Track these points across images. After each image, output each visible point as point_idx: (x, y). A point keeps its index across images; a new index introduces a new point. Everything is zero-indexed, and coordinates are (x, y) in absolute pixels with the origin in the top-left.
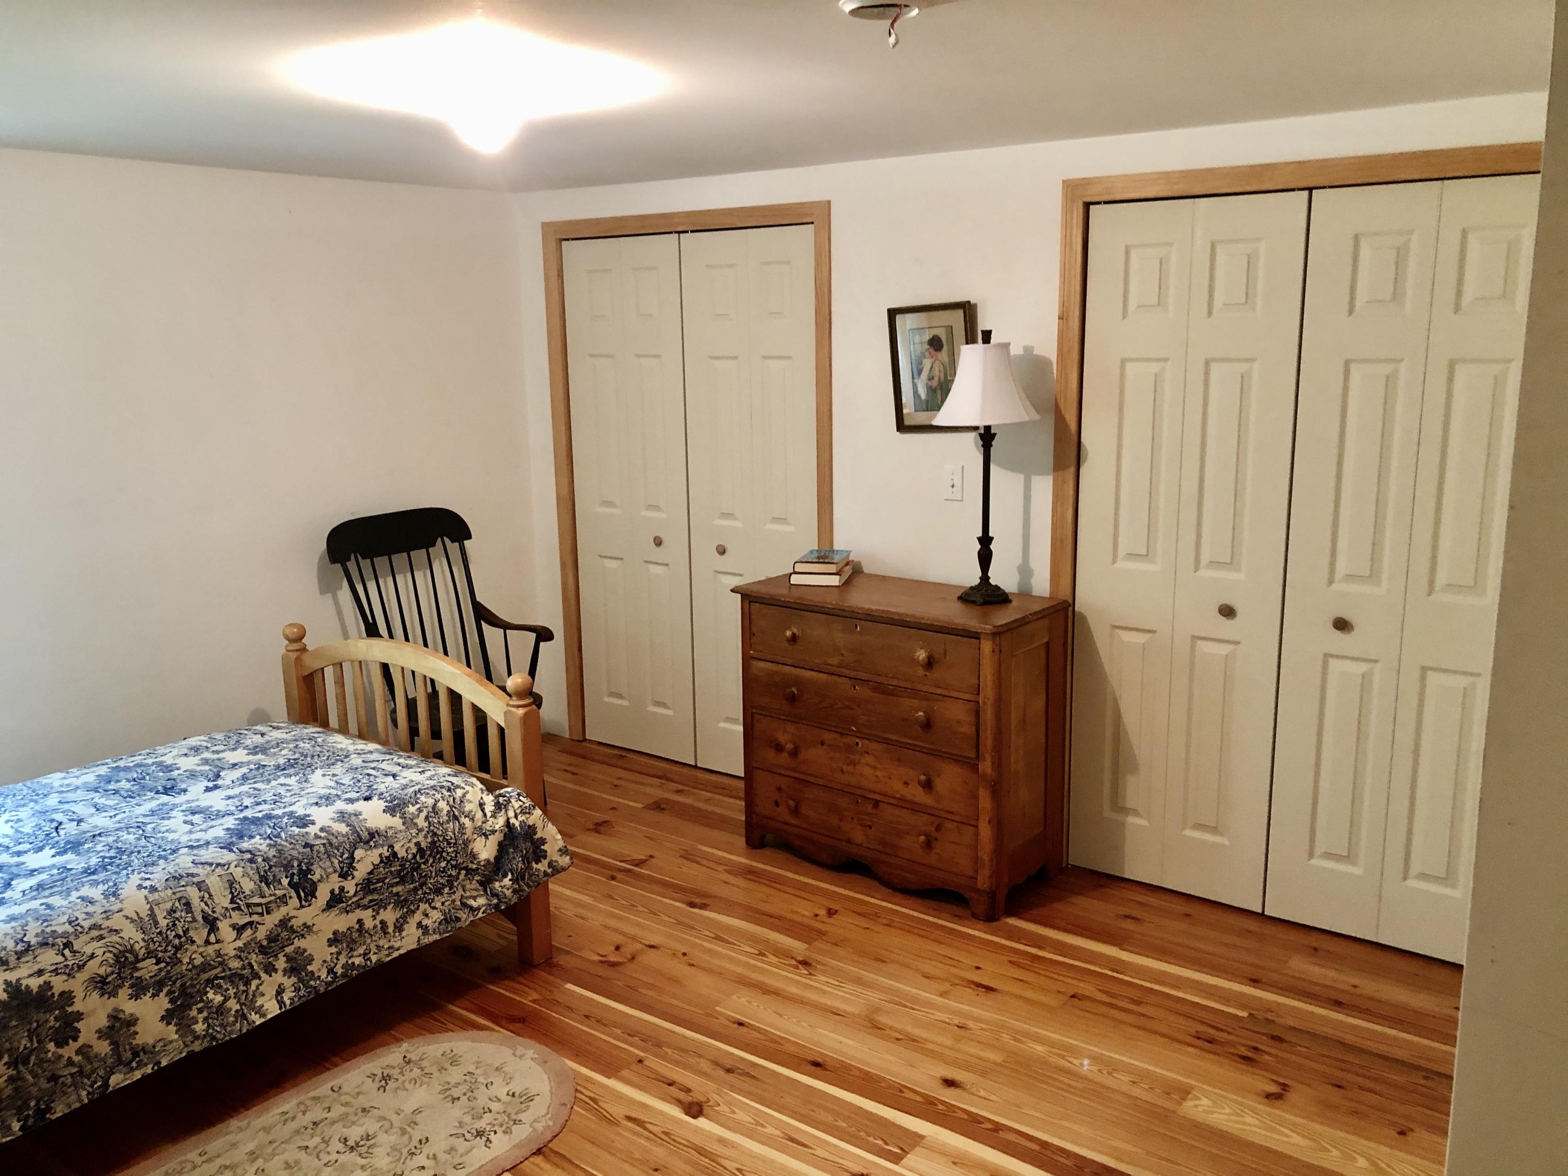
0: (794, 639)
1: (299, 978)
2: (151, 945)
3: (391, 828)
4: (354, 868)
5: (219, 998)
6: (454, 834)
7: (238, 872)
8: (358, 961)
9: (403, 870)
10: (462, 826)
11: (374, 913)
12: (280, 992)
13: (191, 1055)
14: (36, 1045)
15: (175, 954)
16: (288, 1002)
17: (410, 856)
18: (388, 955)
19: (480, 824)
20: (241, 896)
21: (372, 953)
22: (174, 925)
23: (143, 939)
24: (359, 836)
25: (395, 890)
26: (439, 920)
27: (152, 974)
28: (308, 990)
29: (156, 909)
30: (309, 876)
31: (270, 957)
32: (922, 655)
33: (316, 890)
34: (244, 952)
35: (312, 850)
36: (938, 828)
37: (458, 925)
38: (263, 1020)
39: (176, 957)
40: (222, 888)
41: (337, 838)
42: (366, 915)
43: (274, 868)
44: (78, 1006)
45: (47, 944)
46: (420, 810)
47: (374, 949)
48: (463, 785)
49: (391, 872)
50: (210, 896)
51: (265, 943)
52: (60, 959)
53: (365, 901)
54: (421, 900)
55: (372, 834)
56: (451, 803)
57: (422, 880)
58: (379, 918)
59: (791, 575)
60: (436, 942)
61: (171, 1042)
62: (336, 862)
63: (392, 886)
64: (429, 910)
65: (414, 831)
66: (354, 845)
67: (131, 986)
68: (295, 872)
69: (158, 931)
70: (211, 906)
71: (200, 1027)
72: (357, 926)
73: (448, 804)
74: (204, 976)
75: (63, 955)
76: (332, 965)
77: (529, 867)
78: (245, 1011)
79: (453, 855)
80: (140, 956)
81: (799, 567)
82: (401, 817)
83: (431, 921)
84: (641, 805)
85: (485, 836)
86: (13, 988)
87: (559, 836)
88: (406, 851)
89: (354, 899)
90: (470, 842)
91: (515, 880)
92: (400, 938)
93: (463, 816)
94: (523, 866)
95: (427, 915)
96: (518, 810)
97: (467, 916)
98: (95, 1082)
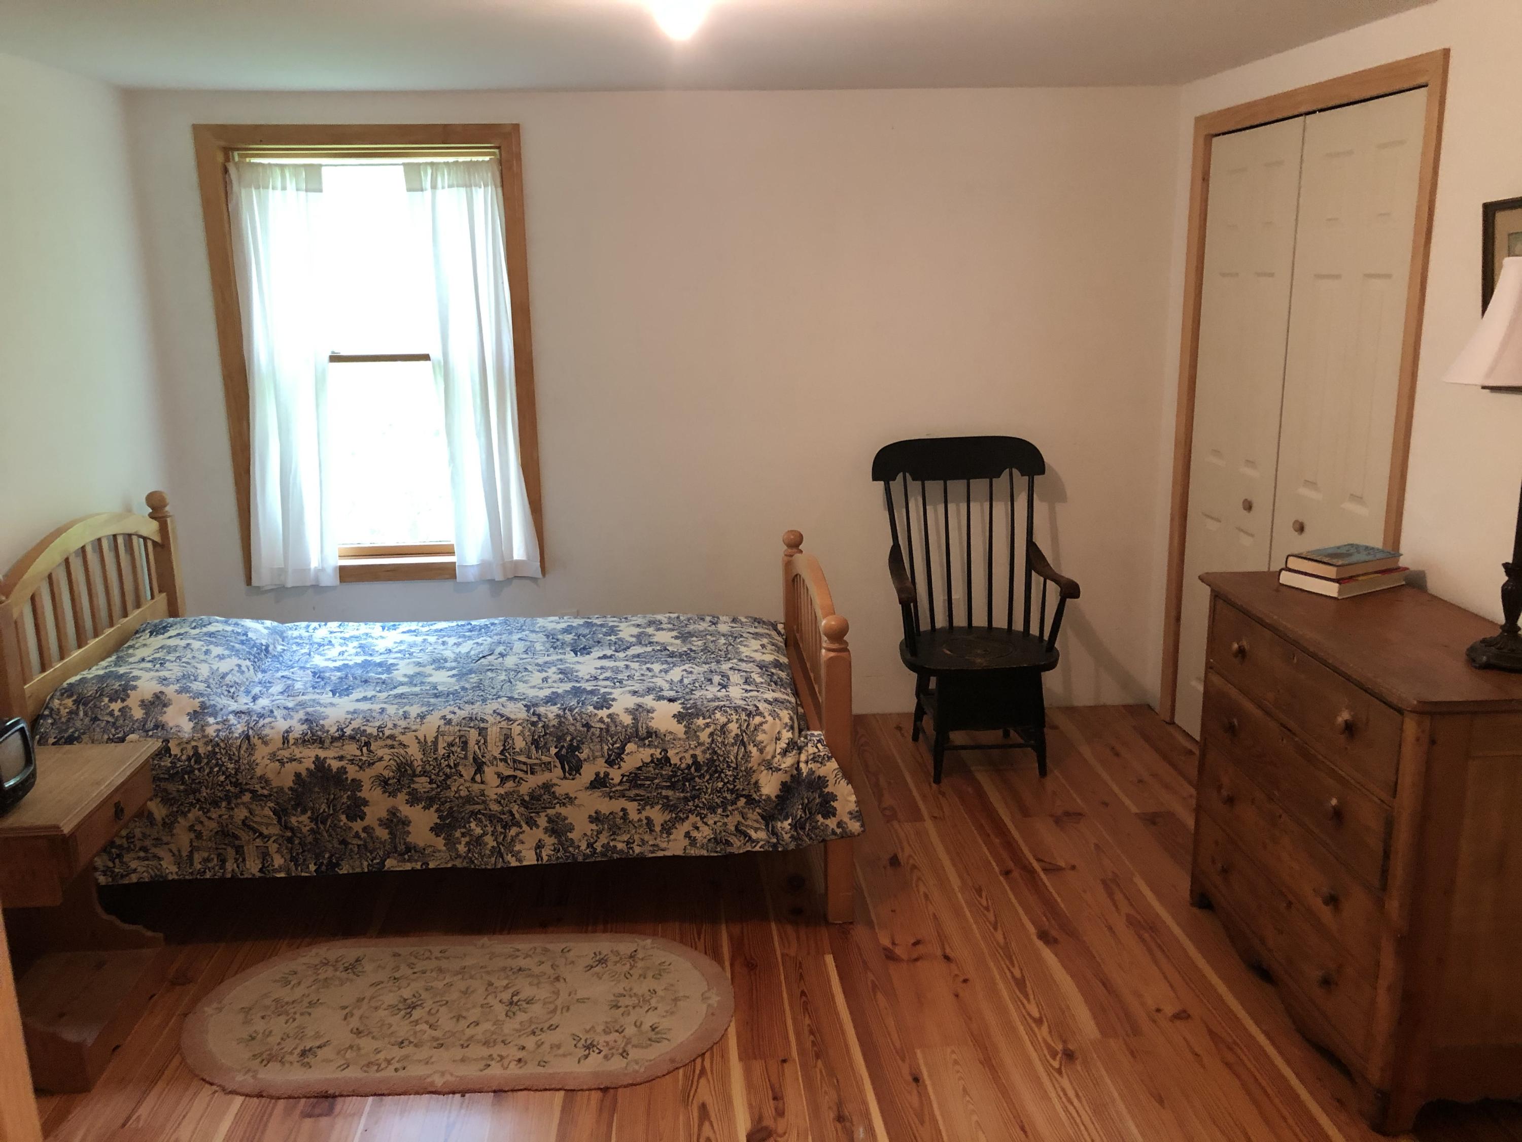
0: (1241, 652)
1: (559, 841)
2: (427, 766)
3: (671, 733)
4: (622, 759)
5: (479, 831)
6: (736, 758)
7: (516, 729)
8: (620, 846)
9: (675, 776)
10: (747, 755)
11: (639, 808)
12: (539, 846)
13: (454, 868)
14: (331, 812)
15: (445, 780)
16: (545, 858)
17: (683, 766)
18: (653, 852)
19: (769, 757)
20: (511, 751)
21: (636, 843)
22: (449, 756)
23: (422, 760)
24: (637, 731)
25: (664, 793)
26: (708, 837)
27: (426, 790)
28: (568, 854)
29: (440, 738)
30: (577, 753)
31: (532, 813)
32: (1345, 716)
33: (581, 767)
34: (504, 799)
35: (588, 731)
36: (1339, 969)
37: (729, 850)
38: (518, 864)
39: (446, 784)
40: (498, 739)
41: (616, 727)
42: (632, 807)
43: (548, 736)
44: (364, 794)
45: (354, 738)
46: (707, 725)
47: (638, 842)
48: (766, 714)
49: (662, 775)
50: (485, 742)
51: (527, 798)
52: (358, 753)
53: (628, 793)
54: (691, 811)
55: (651, 733)
56: (744, 728)
57: (694, 793)
58: (644, 814)
59: (1281, 570)
60: (702, 857)
61: (440, 851)
62: (606, 748)
63: (662, 788)
64: (700, 824)
65: (693, 744)
66: (629, 738)
67: (409, 794)
69: (435, 756)
70: (482, 751)
71: (462, 848)
72: (621, 814)
73: (740, 727)
74: (470, 808)
76: (592, 841)
77: (812, 819)
78: (503, 850)
79: (731, 779)
80: (417, 772)
81: (1293, 563)
82: (685, 726)
83: (700, 835)
84: (1137, 811)
85: (770, 771)
86: (319, 763)
87: (853, 798)
88: (681, 759)
89: (618, 788)
90: (754, 772)
91: (794, 826)
92: (666, 839)
93: (752, 744)
94: (803, 815)
95: (697, 828)
96: (811, 757)
97: (745, 845)
98: (375, 858)
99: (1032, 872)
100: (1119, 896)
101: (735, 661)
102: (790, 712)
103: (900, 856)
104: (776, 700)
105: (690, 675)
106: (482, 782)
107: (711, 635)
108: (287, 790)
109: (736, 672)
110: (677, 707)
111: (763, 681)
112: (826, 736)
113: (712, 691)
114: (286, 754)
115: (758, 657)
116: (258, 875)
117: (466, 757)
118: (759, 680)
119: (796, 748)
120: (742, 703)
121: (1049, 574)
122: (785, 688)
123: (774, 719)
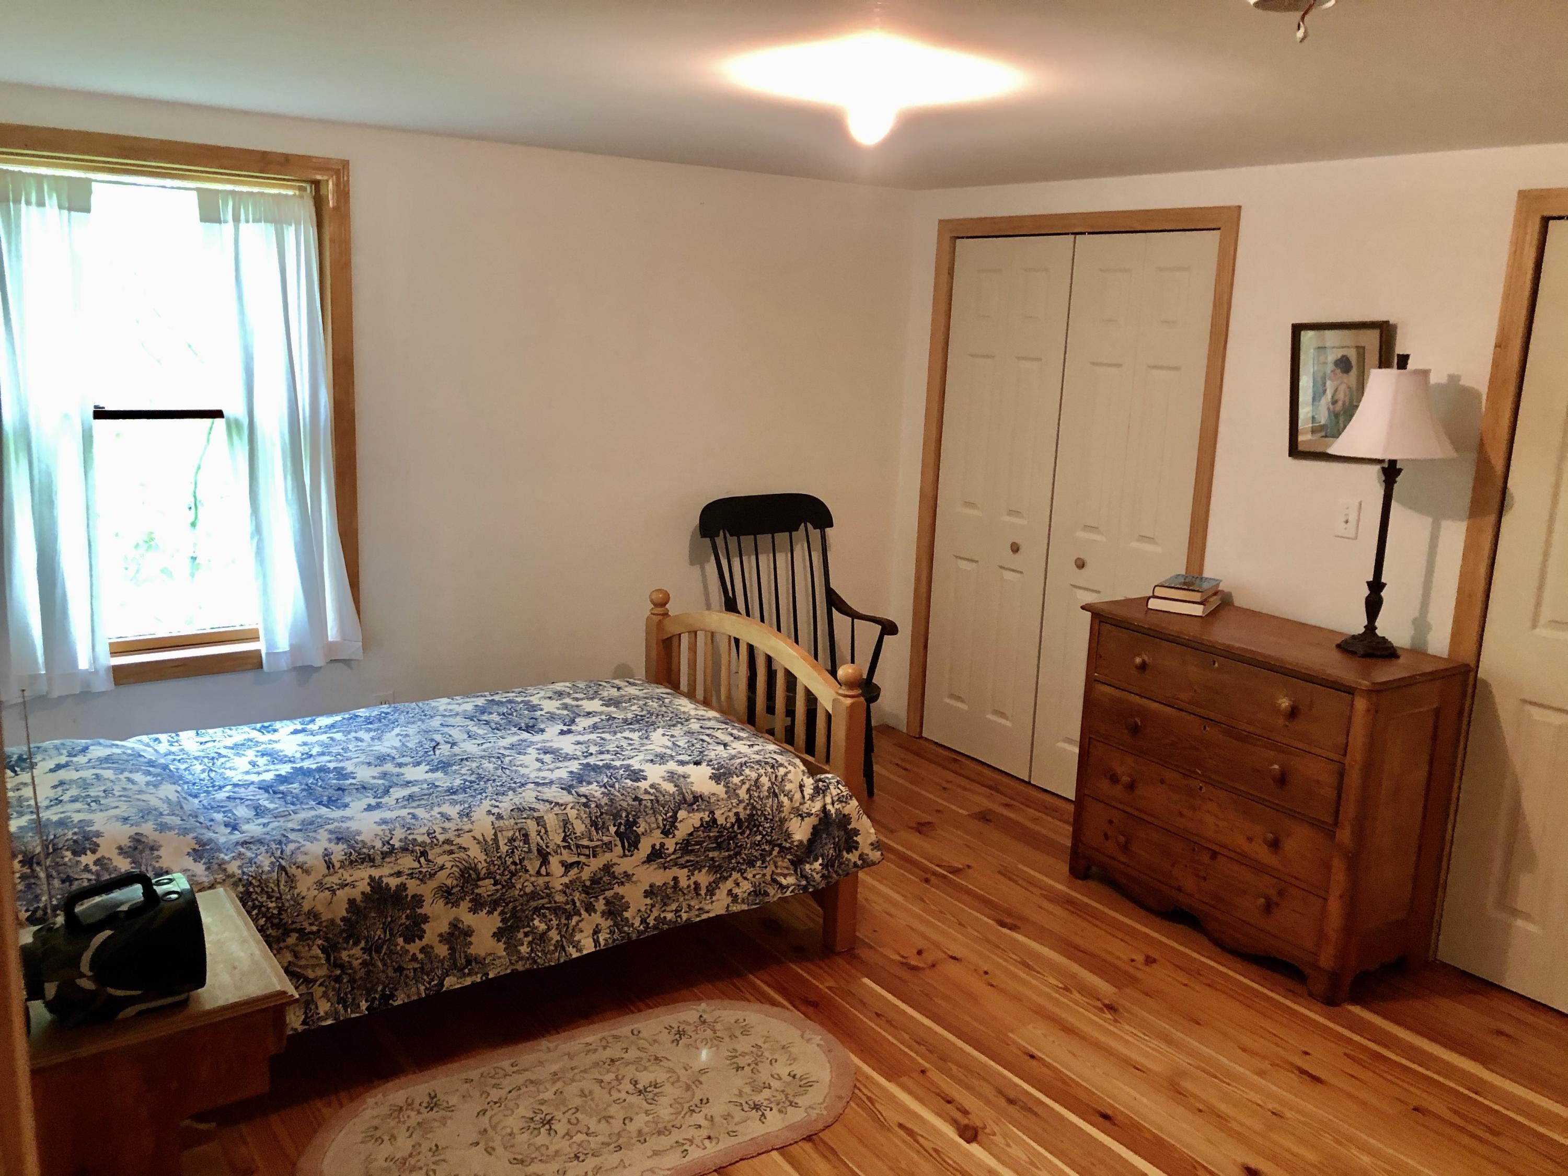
0: (1143, 667)
1: (615, 922)
2: (492, 867)
3: (714, 794)
4: (676, 828)
5: (543, 927)
6: (772, 811)
7: (572, 814)
8: (670, 916)
9: (721, 836)
10: (780, 805)
11: (689, 874)
12: (596, 932)
13: (515, 973)
14: (388, 937)
15: (510, 879)
16: (602, 943)
17: (728, 825)
18: (698, 916)
19: (797, 804)
20: (573, 836)
21: (683, 911)
22: (513, 852)
23: (485, 860)
24: (684, 797)
25: (711, 855)
26: (749, 891)
27: (489, 893)
28: (622, 935)
29: (499, 835)
31: (591, 898)
32: (1285, 703)
34: (569, 888)
35: (640, 804)
36: (1281, 893)
37: (767, 899)
38: (578, 955)
39: (511, 882)
40: (557, 827)
41: (664, 796)
42: (682, 874)
43: (604, 815)
44: (426, 909)
45: (407, 850)
46: (743, 782)
47: (685, 908)
48: (786, 764)
49: (710, 837)
50: (546, 831)
51: (588, 883)
52: (416, 865)
53: (682, 861)
54: (733, 869)
55: (697, 798)
56: (773, 780)
57: (737, 850)
58: (693, 879)
59: (1149, 598)
60: (743, 911)
61: (500, 958)
62: (660, 818)
63: (709, 851)
64: (740, 879)
65: (735, 801)
66: (679, 806)
67: (471, 901)
68: (623, 822)
69: (498, 855)
71: (524, 949)
72: (672, 883)
73: (770, 780)
74: (533, 904)
75: (419, 862)
76: (646, 915)
77: (840, 856)
78: (565, 943)
79: (769, 831)
80: (482, 875)
81: (1160, 592)
82: (724, 786)
83: (741, 891)
84: (967, 813)
85: (801, 818)
86: (376, 884)
87: (873, 830)
88: (726, 819)
89: (673, 857)
90: (785, 821)
91: (824, 866)
92: (711, 901)
93: (782, 795)
94: (833, 854)
95: (738, 884)
96: (835, 798)
97: (776, 893)
98: (433, 980)
100: (1022, 882)
106: (548, 874)
108: (338, 921)
110: (707, 769)
113: (719, 750)
114: (335, 879)
116: (301, 1028)
117: (530, 851)
119: (820, 792)
120: (758, 757)
123: (794, 769)
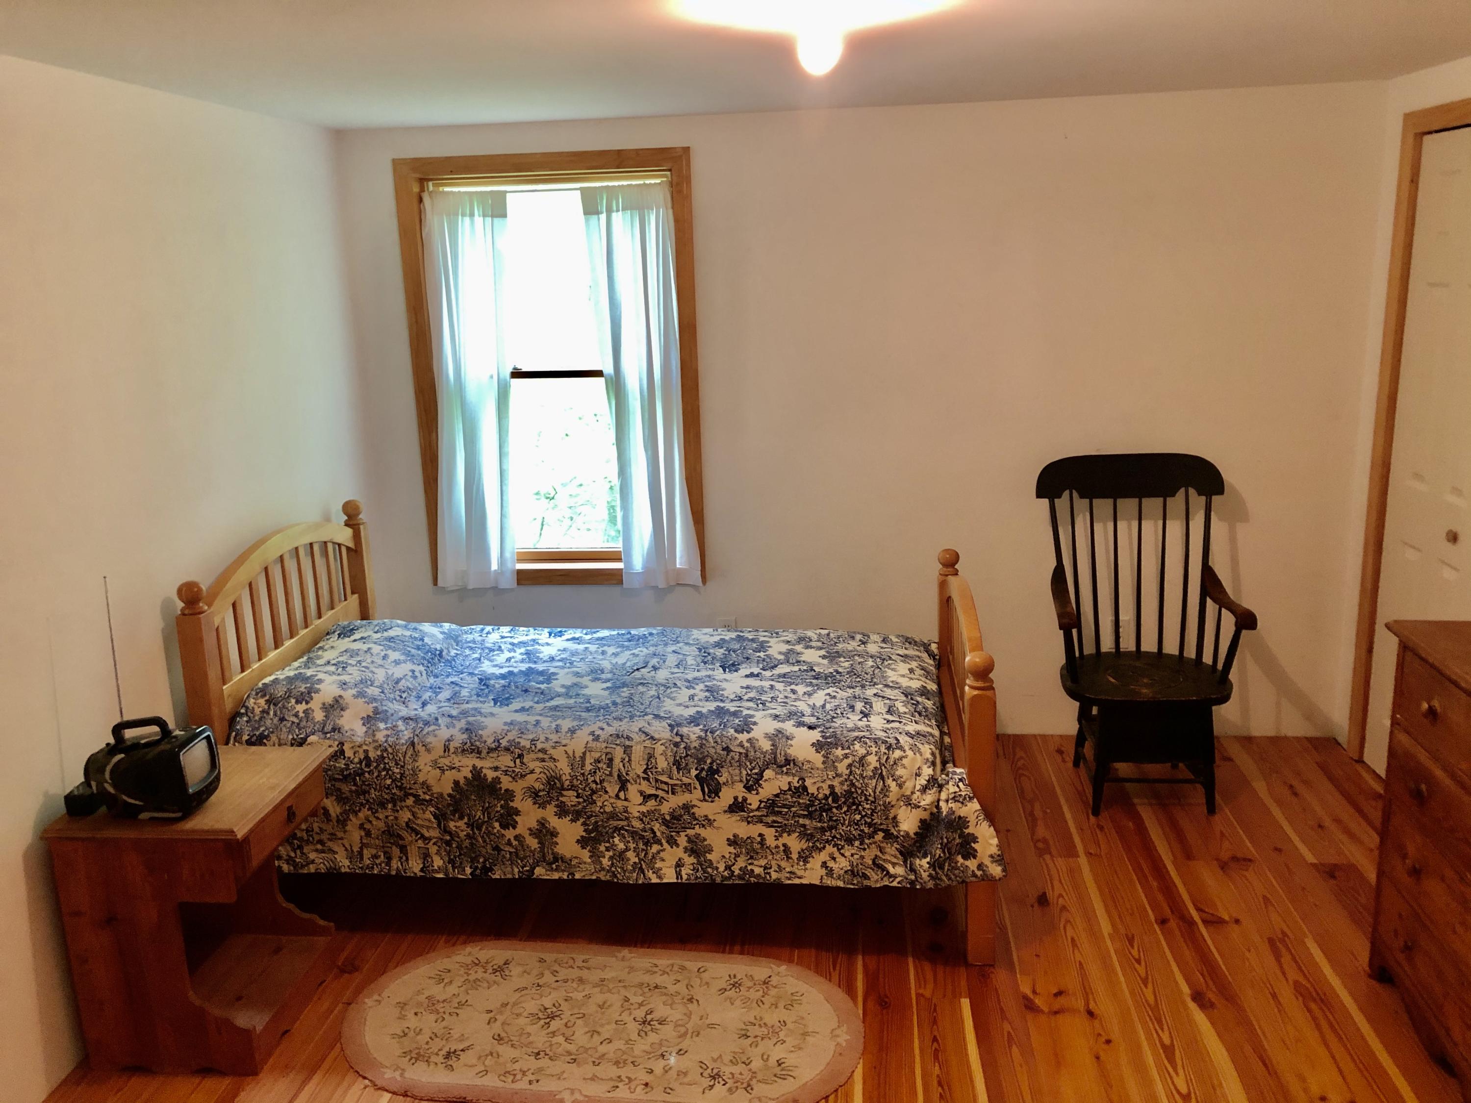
0: (1432, 712)
1: (698, 861)
2: (575, 781)
3: (809, 762)
4: (760, 785)
5: (621, 846)
6: (875, 792)
7: (660, 749)
8: (758, 870)
9: (812, 805)
10: (886, 789)
11: (777, 834)
12: (679, 865)
13: (598, 880)
14: (486, 819)
15: (591, 795)
16: (685, 877)
17: (820, 796)
19: (908, 793)
20: (654, 770)
21: (773, 869)
22: (595, 772)
23: (570, 773)
24: (775, 758)
25: (801, 821)
26: (845, 869)
27: (573, 803)
28: (706, 875)
29: (588, 754)
30: (716, 776)
31: (673, 832)
33: (720, 791)
34: (646, 817)
35: (728, 755)
37: (866, 883)
38: (658, 881)
39: (592, 798)
40: (641, 759)
41: (755, 752)
42: (770, 834)
43: (689, 758)
44: (517, 804)
45: (509, 750)
46: (846, 756)
47: (775, 867)
48: (907, 748)
49: (799, 803)
50: (630, 760)
51: (668, 817)
52: (512, 764)
53: (765, 819)
54: (827, 841)
55: (789, 761)
56: (883, 761)
57: (832, 823)
58: (782, 841)
60: (839, 888)
61: (585, 863)
62: (744, 773)
63: (799, 817)
64: (837, 855)
65: (831, 774)
66: (768, 764)
67: (556, 806)
68: (706, 768)
69: (582, 772)
70: (626, 769)
71: (606, 862)
72: (759, 839)
73: (879, 760)
74: (614, 823)
75: (515, 762)
76: (730, 863)
77: (950, 859)
78: (644, 866)
79: (869, 812)
80: (566, 786)
82: (824, 756)
83: (837, 866)
84: (1315, 861)
85: (910, 807)
86: (477, 773)
87: (995, 841)
88: (818, 789)
89: (756, 813)
90: (892, 806)
91: (932, 865)
92: (803, 867)
93: (891, 779)
94: (942, 855)
95: (834, 859)
96: (953, 795)
97: (882, 879)
98: (525, 866)
99: (1191, 923)
100: (1286, 959)
101: (880, 686)
102: (932, 747)
103: (1049, 895)
104: (918, 733)
105: (833, 700)
106: (626, 800)
107: (859, 655)
108: (446, 797)
109: (880, 699)
110: (816, 735)
111: (907, 710)
112: (969, 774)
113: (853, 719)
114: (445, 762)
115: (905, 682)
116: (419, 874)
117: (611, 774)
118: (902, 709)
119: (936, 785)
120: (882, 734)
121: (1224, 602)
122: (930, 720)
123: (914, 754)
